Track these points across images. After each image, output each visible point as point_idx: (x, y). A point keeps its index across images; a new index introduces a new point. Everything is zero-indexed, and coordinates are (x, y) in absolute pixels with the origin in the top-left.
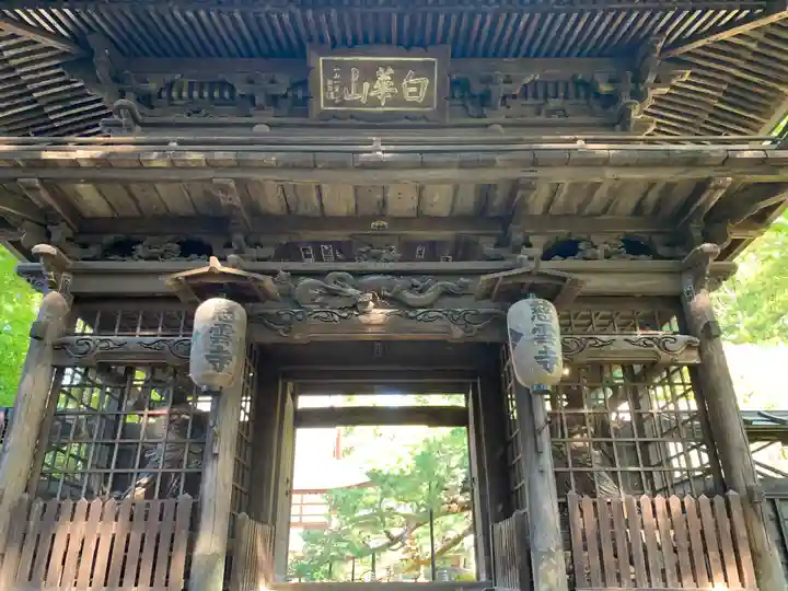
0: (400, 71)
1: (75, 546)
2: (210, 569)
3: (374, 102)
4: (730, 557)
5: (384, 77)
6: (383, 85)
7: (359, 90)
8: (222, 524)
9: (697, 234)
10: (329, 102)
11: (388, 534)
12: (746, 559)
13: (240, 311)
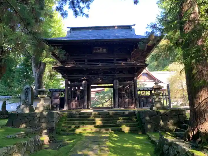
0: (103, 49)
1: (73, 104)
2: (86, 105)
3: (100, 52)
4: (133, 104)
5: (101, 49)
6: (101, 50)
7: (98, 51)
8: (86, 102)
9: (135, 71)
10: (94, 52)
11: (105, 100)
12: (135, 104)
13: (87, 82)
